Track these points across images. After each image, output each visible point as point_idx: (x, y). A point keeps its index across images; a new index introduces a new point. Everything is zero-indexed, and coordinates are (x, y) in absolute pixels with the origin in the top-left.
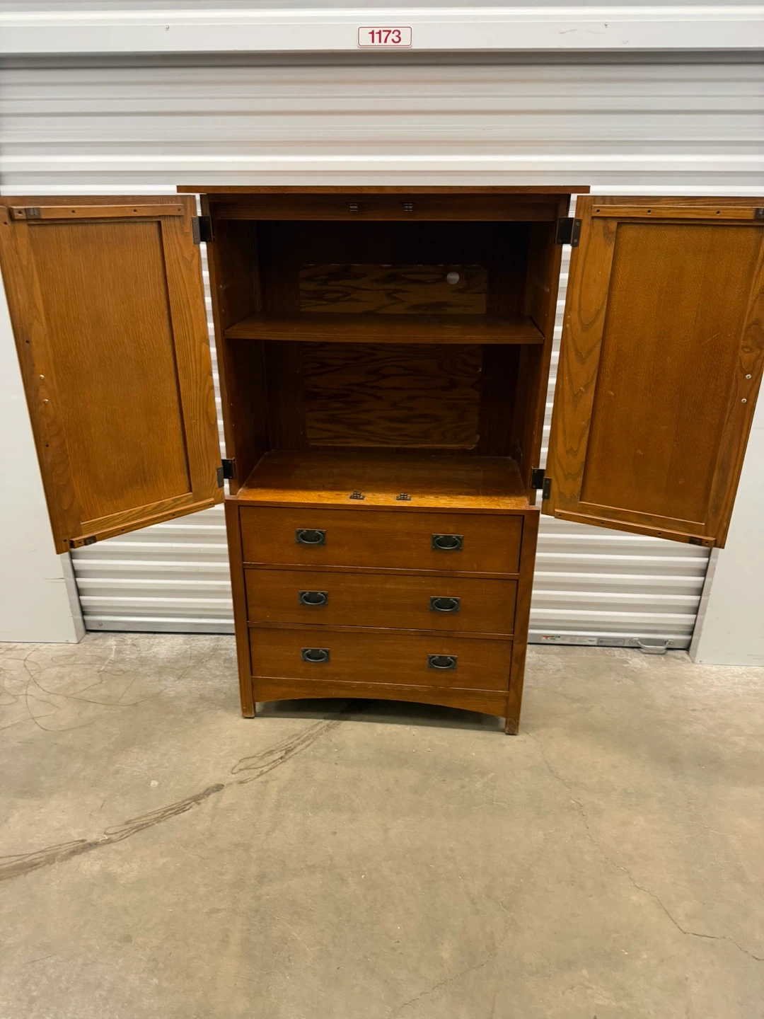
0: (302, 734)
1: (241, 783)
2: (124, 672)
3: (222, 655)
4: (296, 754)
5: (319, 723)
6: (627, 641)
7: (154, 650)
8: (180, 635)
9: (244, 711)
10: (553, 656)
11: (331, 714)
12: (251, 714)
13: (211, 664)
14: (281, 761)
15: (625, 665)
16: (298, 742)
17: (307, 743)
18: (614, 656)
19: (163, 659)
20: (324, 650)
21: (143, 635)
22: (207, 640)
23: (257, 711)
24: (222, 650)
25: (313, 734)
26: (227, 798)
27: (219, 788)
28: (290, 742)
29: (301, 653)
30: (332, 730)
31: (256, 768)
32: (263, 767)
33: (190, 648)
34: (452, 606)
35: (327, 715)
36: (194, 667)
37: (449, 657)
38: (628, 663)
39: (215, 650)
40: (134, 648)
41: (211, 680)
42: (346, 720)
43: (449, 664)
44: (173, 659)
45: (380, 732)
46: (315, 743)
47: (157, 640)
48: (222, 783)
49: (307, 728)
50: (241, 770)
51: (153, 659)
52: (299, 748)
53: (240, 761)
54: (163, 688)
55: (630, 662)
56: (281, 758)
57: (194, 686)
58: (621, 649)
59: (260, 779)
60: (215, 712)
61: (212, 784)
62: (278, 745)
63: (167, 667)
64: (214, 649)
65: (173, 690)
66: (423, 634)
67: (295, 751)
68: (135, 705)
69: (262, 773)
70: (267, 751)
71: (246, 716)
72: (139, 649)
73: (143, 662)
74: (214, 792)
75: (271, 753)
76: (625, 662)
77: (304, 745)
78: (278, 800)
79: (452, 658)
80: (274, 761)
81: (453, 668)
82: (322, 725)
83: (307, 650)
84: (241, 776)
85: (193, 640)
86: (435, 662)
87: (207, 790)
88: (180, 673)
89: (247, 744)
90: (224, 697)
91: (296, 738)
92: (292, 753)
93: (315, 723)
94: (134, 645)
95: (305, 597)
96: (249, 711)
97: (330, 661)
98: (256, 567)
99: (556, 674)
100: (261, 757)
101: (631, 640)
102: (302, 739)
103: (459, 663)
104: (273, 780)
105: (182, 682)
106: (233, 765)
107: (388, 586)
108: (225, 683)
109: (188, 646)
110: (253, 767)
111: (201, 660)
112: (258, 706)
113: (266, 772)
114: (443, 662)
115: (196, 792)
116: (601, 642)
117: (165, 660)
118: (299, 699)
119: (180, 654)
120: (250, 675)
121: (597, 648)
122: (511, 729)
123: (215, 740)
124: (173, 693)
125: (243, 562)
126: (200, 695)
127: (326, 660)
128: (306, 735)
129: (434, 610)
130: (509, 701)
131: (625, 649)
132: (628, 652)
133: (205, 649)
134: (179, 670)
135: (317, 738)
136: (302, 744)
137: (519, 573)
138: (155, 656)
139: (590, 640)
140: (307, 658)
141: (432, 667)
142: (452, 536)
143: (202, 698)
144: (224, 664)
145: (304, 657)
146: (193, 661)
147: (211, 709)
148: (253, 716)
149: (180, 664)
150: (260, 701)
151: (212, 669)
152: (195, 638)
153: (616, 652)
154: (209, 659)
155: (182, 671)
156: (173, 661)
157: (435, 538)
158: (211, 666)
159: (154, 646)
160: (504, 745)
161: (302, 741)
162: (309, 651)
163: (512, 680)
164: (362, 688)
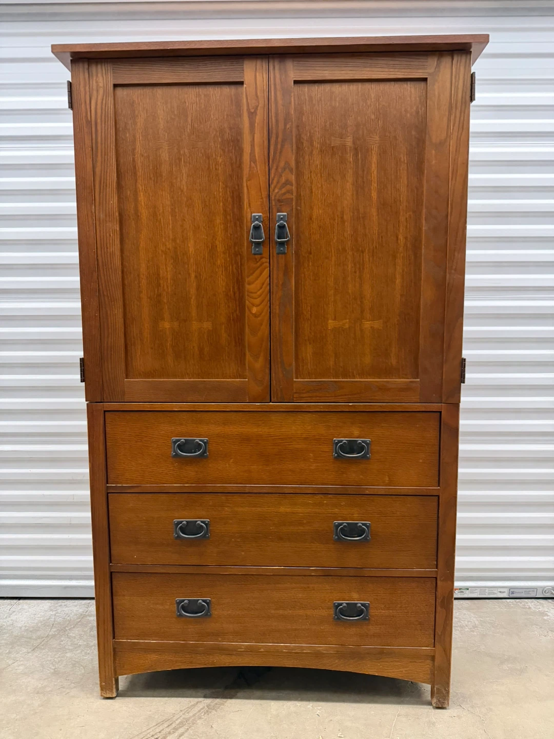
0: (174, 719)
5: (197, 703)
6: (540, 591)
7: (13, 617)
8: (45, 601)
9: (102, 688)
10: (465, 612)
11: (214, 690)
12: (112, 691)
13: (75, 632)
15: (545, 618)
16: (168, 730)
17: (181, 730)
18: (530, 608)
19: (21, 628)
20: (204, 601)
21: (6, 601)
22: (76, 606)
23: (120, 689)
25: (190, 718)
28: (158, 730)
29: (176, 606)
30: (214, 712)
33: (55, 615)
34: (361, 532)
35: (207, 692)
36: (54, 636)
37: (359, 603)
38: (548, 616)
41: (71, 651)
42: (231, 698)
43: (360, 612)
44: (33, 627)
45: (275, 712)
46: (191, 731)
47: (20, 607)
49: (181, 711)
51: (9, 628)
54: (10, 662)
55: (549, 614)
57: (49, 658)
58: (534, 600)
60: (68, 691)
62: (142, 735)
63: (23, 636)
64: (81, 615)
65: (22, 664)
66: (327, 575)
71: (106, 696)
76: (543, 614)
77: (176, 734)
79: (362, 605)
81: (364, 619)
82: (201, 706)
83: (183, 601)
85: (61, 606)
86: (342, 612)
88: (36, 643)
89: (102, 736)
90: (83, 672)
91: (166, 725)
93: (192, 703)
95: (181, 528)
96: (109, 688)
97: (211, 615)
98: (122, 491)
99: (473, 631)
101: (544, 589)
102: (174, 725)
103: (372, 612)
105: (36, 654)
107: (282, 509)
108: (86, 654)
109: (54, 613)
111: (63, 628)
112: (123, 681)
114: (353, 610)
116: (513, 593)
117: (23, 628)
118: (173, 670)
119: (41, 622)
120: (112, 638)
121: (508, 600)
122: (439, 701)
123: (61, 730)
124: (21, 668)
125: (107, 483)
126: (54, 669)
127: (206, 615)
128: (179, 720)
129: (339, 540)
130: (436, 661)
131: (538, 600)
132: (542, 603)
133: (71, 616)
134: (36, 640)
135: (193, 724)
136: (174, 732)
137: (439, 486)
138: (12, 624)
139: (500, 592)
140: (183, 612)
141: (338, 618)
142: (357, 441)
143: (56, 673)
144: (90, 632)
145: (179, 612)
146: (54, 630)
147: (64, 687)
148: (114, 695)
149: (39, 633)
150: (125, 674)
151: (75, 638)
152: (63, 604)
153: (529, 604)
154: (74, 627)
155: (39, 641)
156: (31, 629)
157: (337, 444)
158: (74, 635)
159: (15, 613)
160: (434, 724)
161: (174, 729)
162: (186, 602)
163: (439, 631)
164: (251, 651)
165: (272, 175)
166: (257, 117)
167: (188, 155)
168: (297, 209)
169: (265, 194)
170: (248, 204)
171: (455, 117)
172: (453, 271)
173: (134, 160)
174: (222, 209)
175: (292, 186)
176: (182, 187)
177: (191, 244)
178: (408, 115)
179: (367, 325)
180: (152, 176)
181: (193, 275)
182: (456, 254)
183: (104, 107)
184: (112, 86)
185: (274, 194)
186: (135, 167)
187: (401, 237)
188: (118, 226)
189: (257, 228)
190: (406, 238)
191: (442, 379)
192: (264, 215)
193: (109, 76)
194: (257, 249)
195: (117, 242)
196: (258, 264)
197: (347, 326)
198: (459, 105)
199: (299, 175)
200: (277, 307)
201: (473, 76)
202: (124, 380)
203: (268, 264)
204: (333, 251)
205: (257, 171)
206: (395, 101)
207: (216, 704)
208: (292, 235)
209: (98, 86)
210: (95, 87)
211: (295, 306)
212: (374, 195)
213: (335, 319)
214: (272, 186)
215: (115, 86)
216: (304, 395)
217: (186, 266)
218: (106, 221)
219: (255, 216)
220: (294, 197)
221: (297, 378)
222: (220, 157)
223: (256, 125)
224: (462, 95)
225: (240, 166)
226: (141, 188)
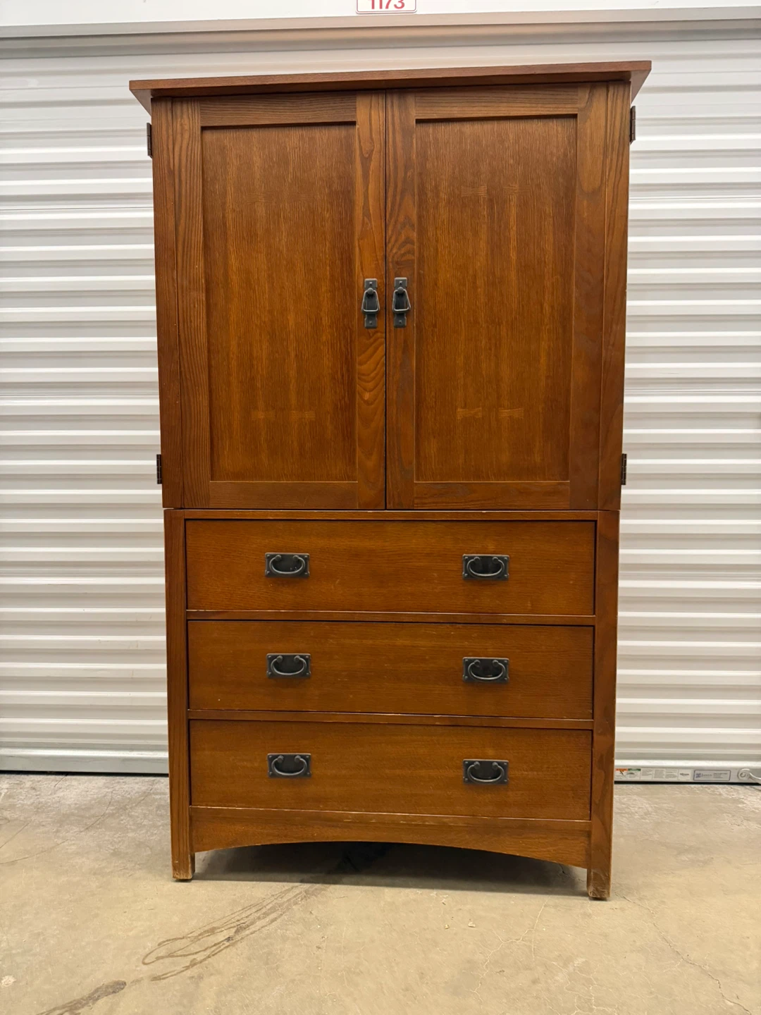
0: (265, 904)
1: (156, 978)
2: (9, 821)
3: (155, 800)
4: (254, 932)
5: (292, 888)
6: (734, 774)
7: (60, 794)
8: (100, 778)
9: (175, 868)
11: (313, 875)
12: (187, 872)
13: (138, 811)
14: (227, 944)
15: (740, 805)
16: (257, 915)
17: (272, 916)
18: (720, 794)
19: (69, 805)
20: (302, 757)
21: (49, 777)
22: (137, 783)
23: (196, 871)
24: (157, 794)
25: (284, 903)
26: (128, 1002)
27: (117, 987)
28: (244, 915)
29: (267, 763)
30: (313, 897)
31: (185, 956)
32: (196, 953)
33: (112, 792)
34: (496, 670)
35: (305, 876)
36: (111, 815)
37: (495, 762)
38: (744, 803)
39: (146, 794)
40: (33, 792)
41: (133, 831)
42: (335, 883)
43: (496, 773)
44: (85, 805)
45: (389, 900)
46: (285, 917)
47: (68, 783)
48: (123, 980)
49: (273, 895)
50: (158, 958)
51: (55, 806)
52: (259, 924)
53: (159, 945)
54: (60, 841)
55: (746, 802)
56: (228, 939)
57: (107, 838)
58: (726, 786)
59: (188, 973)
60: (131, 872)
61: (107, 981)
62: (225, 920)
63: (73, 814)
64: (145, 792)
65: (74, 844)
66: (454, 724)
67: (252, 928)
68: (13, 863)
69: (193, 964)
70: (206, 929)
71: (178, 877)
72: (38, 793)
73: (39, 809)
74: (107, 994)
75: (212, 931)
76: (738, 801)
77: (267, 919)
78: (216, 1008)
79: (499, 764)
80: (215, 945)
81: (501, 782)
82: (297, 891)
83: (277, 757)
84: (158, 968)
85: (119, 782)
87: (97, 990)
88: (89, 822)
89: (175, 919)
90: (150, 853)
91: (254, 910)
92: (247, 932)
93: (287, 888)
94: (34, 789)
95: (276, 663)
96: (184, 869)
97: (310, 775)
98: (205, 618)
99: (645, 819)
100: (196, 937)
101: (739, 772)
102: (264, 910)
103: (512, 773)
104: (212, 975)
105: (90, 834)
106: (147, 951)
107: (399, 642)
108: (152, 834)
109: (110, 790)
110: (179, 953)
111: (123, 807)
112: (200, 857)
113: (201, 962)
114: (487, 770)
115: (76, 995)
116: (699, 775)
117: (72, 806)
118: (262, 845)
119: (95, 800)
120: (188, 803)
121: (693, 786)
122: (597, 890)
123: (125, 912)
124: (74, 847)
125: (187, 609)
126: (114, 850)
127: (305, 774)
128: (271, 905)
129: (470, 681)
130: (593, 838)
131: (732, 786)
132: (738, 790)
133: (132, 794)
134: (89, 818)
135: (288, 909)
136: (264, 918)
137: (594, 614)
138: (59, 802)
139: (682, 774)
140: (277, 771)
141: (469, 781)
142: (492, 557)
143: (116, 854)
144: (157, 811)
145: (271, 770)
146: (112, 808)
147: (127, 869)
148: (190, 877)
149: (92, 812)
150: (204, 850)
151: (138, 817)
152: (121, 781)
153: (721, 790)
154: (136, 806)
155: (93, 819)
156: (83, 807)
157: (467, 561)
158: (136, 814)
159: (61, 790)
160: (589, 916)
161: (264, 914)
162: (280, 757)
163: (596, 799)
164: (361, 822)
165: (390, 232)
166: (372, 163)
167: (288, 210)
168: (419, 273)
169: (380, 254)
170: (360, 268)
171: (611, 160)
172: (610, 347)
173: (224, 216)
174: (328, 273)
175: (414, 245)
176: (281, 248)
177: (291, 318)
178: (554, 159)
179: (505, 413)
180: (245, 235)
181: (293, 354)
182: (614, 327)
183: (189, 153)
184: (200, 128)
185: (391, 255)
186: (225, 224)
187: (547, 307)
188: (204, 295)
189: (370, 296)
190: (552, 307)
191: (598, 480)
192: (379, 281)
193: (196, 117)
194: (370, 322)
195: (204, 315)
196: (372, 340)
197: (480, 415)
198: (616, 144)
199: (422, 232)
200: (395, 393)
201: (632, 111)
202: (208, 482)
203: (384, 340)
204: (463, 324)
205: (372, 228)
206: (538, 142)
207: (316, 889)
208: (413, 304)
209: (182, 129)
210: (179, 130)
211: (416, 391)
212: (513, 256)
213: (465, 407)
214: (390, 246)
215: (204, 129)
216: (426, 501)
217: (285, 343)
218: (190, 289)
219: (368, 282)
220: (415, 258)
221: (418, 480)
222: (327, 211)
223: (371, 173)
224: (620, 134)
225: (351, 222)
226: (232, 250)
